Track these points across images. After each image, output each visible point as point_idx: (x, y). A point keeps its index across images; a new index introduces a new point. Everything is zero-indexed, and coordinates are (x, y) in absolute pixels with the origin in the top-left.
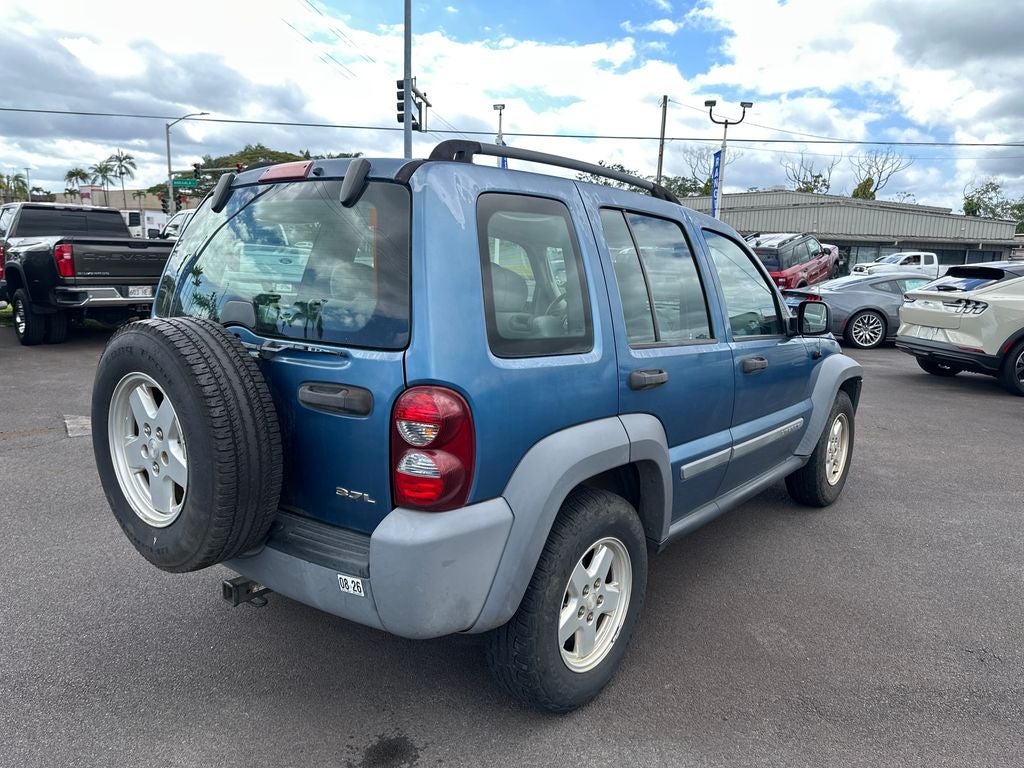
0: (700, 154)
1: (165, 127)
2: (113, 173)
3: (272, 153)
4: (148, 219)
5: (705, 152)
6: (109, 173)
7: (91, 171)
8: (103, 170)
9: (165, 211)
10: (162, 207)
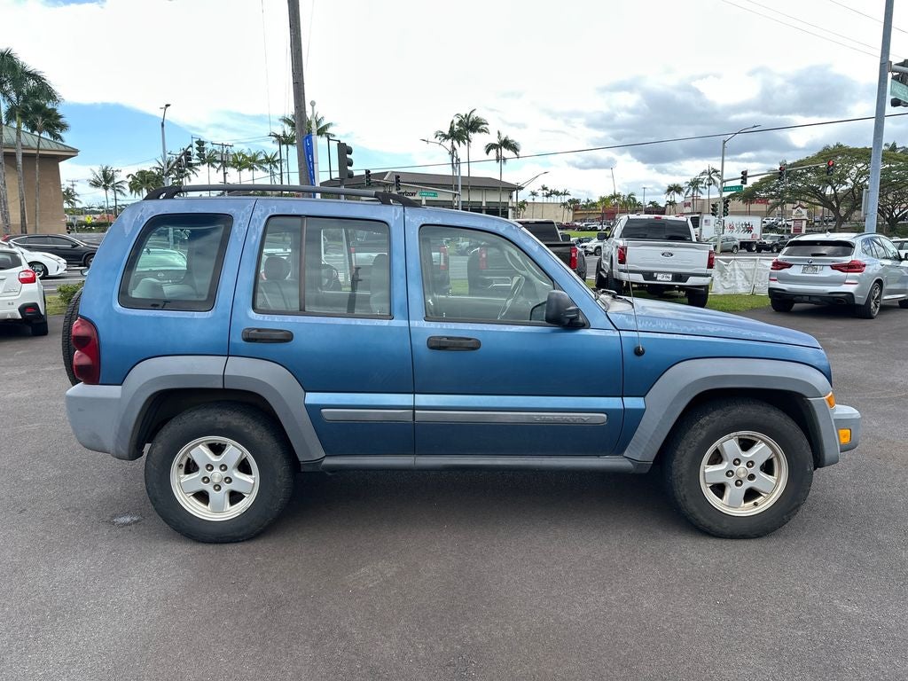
1: (722, 143)
2: (703, 185)
3: (850, 150)
4: (706, 221)
6: (700, 185)
7: (687, 185)
8: (695, 184)
9: (713, 214)
10: (711, 211)
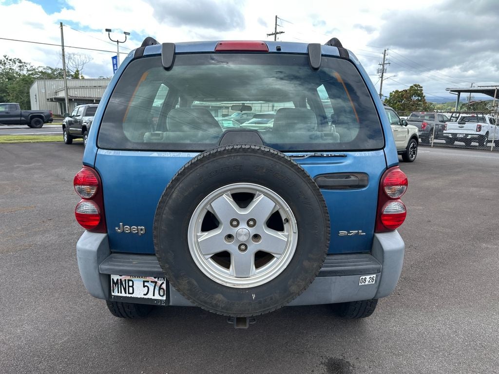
0: (69, 56)
5: (72, 56)
